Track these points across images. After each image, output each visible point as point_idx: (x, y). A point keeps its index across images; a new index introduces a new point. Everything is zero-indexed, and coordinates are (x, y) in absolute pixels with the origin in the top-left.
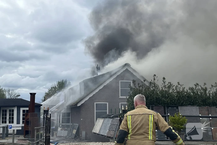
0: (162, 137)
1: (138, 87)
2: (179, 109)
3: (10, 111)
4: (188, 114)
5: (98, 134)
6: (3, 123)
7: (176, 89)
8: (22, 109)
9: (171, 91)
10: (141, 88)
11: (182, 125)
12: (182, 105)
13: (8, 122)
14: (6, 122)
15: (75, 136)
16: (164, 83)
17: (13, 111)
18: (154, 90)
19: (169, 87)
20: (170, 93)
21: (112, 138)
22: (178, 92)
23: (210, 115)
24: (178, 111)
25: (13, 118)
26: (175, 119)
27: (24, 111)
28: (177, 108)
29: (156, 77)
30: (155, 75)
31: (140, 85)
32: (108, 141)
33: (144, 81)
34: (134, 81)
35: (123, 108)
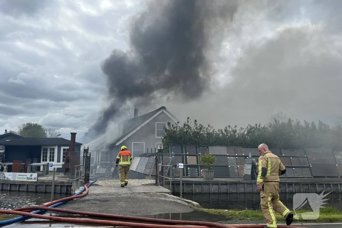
0: (194, 174)
1: (172, 129)
3: (51, 149)
4: (217, 153)
5: (135, 172)
6: (43, 161)
7: (206, 130)
8: (62, 148)
9: (202, 132)
10: (175, 129)
11: (212, 163)
12: (212, 145)
13: (48, 160)
14: (46, 161)
15: (113, 174)
16: (196, 125)
17: (54, 149)
18: (187, 132)
19: (201, 129)
20: (201, 134)
22: (208, 134)
23: (236, 154)
24: (208, 151)
25: (53, 156)
26: (205, 158)
27: (64, 150)
28: (208, 148)
29: (189, 119)
30: (188, 118)
31: (174, 127)
33: (178, 123)
34: (169, 124)
35: (159, 148)
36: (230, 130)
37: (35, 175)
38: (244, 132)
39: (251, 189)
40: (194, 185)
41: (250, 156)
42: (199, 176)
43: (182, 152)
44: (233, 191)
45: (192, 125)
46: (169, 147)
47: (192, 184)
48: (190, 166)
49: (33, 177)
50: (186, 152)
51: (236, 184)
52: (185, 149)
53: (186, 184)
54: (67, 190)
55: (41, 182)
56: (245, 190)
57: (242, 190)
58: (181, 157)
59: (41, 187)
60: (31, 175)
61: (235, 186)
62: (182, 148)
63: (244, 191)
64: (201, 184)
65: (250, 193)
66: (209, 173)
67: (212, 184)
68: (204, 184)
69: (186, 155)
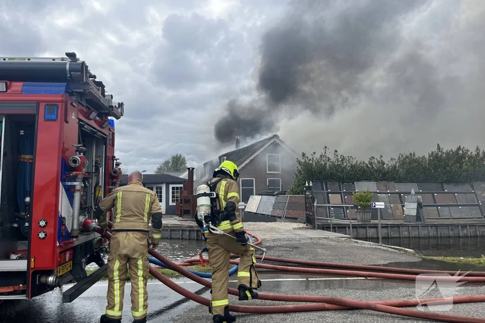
0: (339, 216)
1: (307, 161)
3: (157, 188)
5: (255, 214)
8: (171, 186)
9: (344, 165)
10: (311, 162)
11: (369, 202)
12: (358, 180)
16: (337, 156)
17: (161, 188)
19: (342, 160)
20: (344, 167)
21: (281, 217)
22: (352, 167)
23: (388, 191)
24: (354, 187)
25: (161, 197)
26: (361, 196)
27: (173, 188)
28: (353, 183)
30: (326, 147)
31: (309, 158)
32: (275, 221)
33: (314, 153)
34: (304, 155)
36: (376, 161)
38: (396, 163)
39: (417, 233)
40: (347, 229)
41: (413, 192)
42: (345, 217)
43: (323, 189)
44: (394, 235)
45: (331, 156)
47: (345, 227)
50: (327, 190)
51: (399, 227)
52: (326, 184)
54: (198, 236)
56: (409, 233)
57: (405, 234)
58: (322, 195)
61: (396, 229)
62: (322, 183)
63: (407, 235)
64: (356, 227)
65: (415, 237)
66: (366, 214)
67: (369, 227)
68: (360, 227)
69: (328, 193)
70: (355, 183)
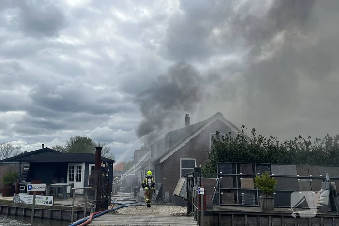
0: (249, 202)
1: (222, 141)
2: (272, 168)
3: (78, 167)
5: (179, 197)
6: (70, 181)
7: (268, 143)
8: (90, 166)
9: (262, 145)
11: (271, 187)
12: (275, 162)
13: (75, 180)
14: (73, 181)
16: (254, 135)
17: (81, 167)
18: (242, 144)
19: (260, 141)
20: (260, 148)
22: (270, 147)
23: (311, 176)
24: (271, 170)
25: (80, 176)
26: (262, 181)
27: (92, 168)
28: (269, 166)
29: (245, 128)
30: (243, 127)
31: (224, 138)
33: (230, 133)
34: (218, 133)
35: (196, 166)
36: (302, 141)
37: (51, 198)
38: (321, 144)
40: (246, 216)
41: (328, 178)
42: (257, 205)
43: (234, 172)
46: (216, 166)
47: (243, 216)
48: (245, 191)
49: (49, 201)
50: (239, 172)
52: (238, 167)
53: (235, 215)
55: (57, 207)
58: (232, 179)
59: (57, 213)
60: (47, 198)
62: (234, 165)
64: (256, 216)
66: (268, 201)
67: (272, 216)
68: (261, 216)
69: (240, 176)
70: (272, 166)
